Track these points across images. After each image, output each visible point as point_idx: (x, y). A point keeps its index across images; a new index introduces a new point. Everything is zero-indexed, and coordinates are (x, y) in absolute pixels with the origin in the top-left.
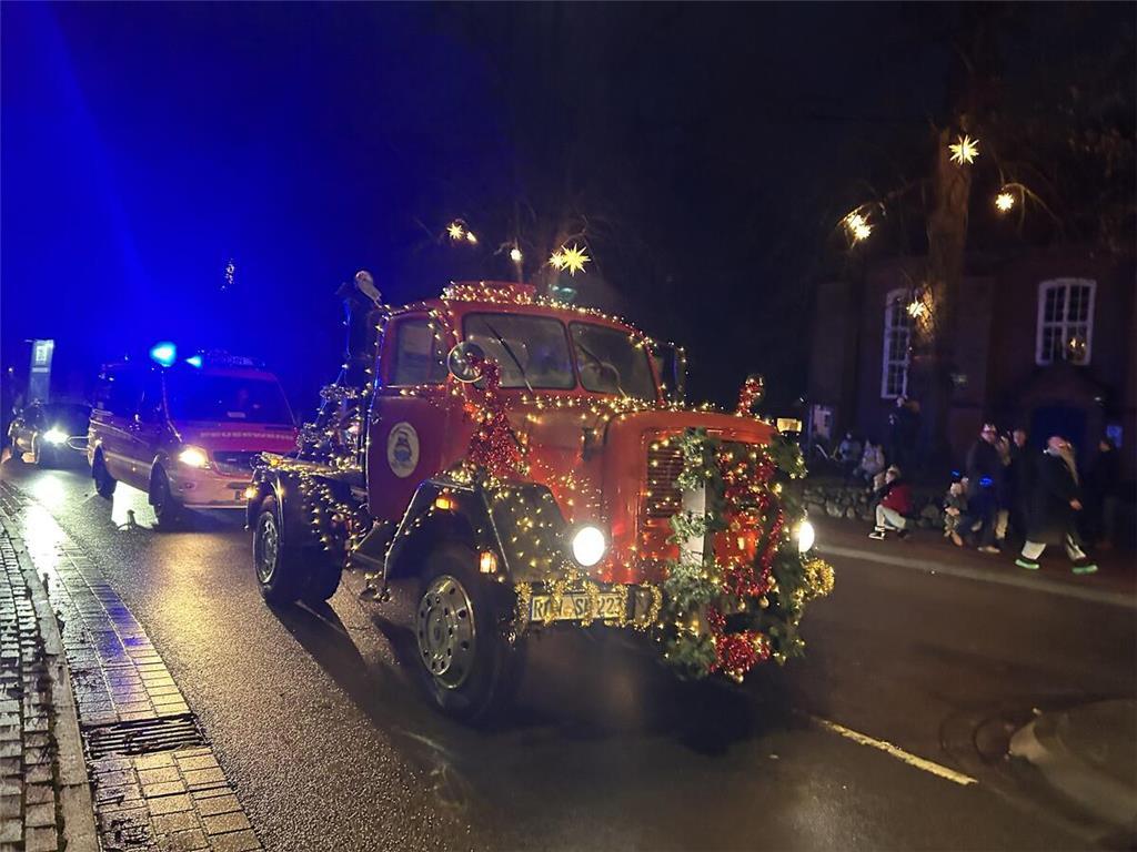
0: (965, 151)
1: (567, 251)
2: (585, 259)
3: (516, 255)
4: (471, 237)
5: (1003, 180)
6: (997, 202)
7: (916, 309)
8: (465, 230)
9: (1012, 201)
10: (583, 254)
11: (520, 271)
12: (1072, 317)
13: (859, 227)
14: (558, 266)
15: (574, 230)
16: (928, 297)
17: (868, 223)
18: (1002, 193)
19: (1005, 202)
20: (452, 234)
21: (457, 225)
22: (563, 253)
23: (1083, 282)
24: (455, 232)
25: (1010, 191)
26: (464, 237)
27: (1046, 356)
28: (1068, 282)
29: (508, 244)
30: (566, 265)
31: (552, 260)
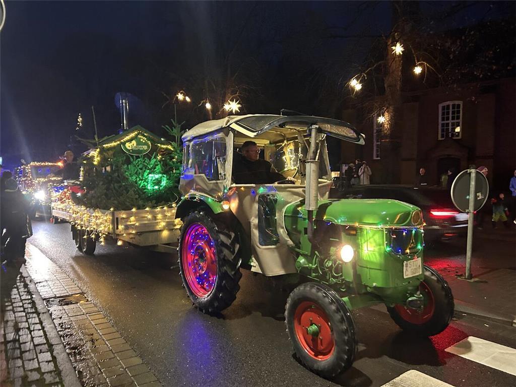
0: (398, 49)
1: (231, 102)
2: (239, 106)
3: (208, 106)
4: (188, 99)
5: (416, 61)
6: (414, 70)
7: (381, 120)
8: (185, 95)
9: (421, 69)
10: (238, 104)
11: (210, 113)
12: (453, 118)
13: (356, 85)
14: (227, 110)
15: (233, 92)
16: (386, 114)
17: (360, 83)
18: (417, 66)
19: (418, 70)
20: (179, 98)
21: (181, 93)
22: (229, 104)
23: (457, 102)
24: (180, 97)
25: (420, 65)
26: (185, 99)
27: (442, 136)
28: (451, 103)
29: (205, 101)
30: (231, 109)
31: (224, 107)
